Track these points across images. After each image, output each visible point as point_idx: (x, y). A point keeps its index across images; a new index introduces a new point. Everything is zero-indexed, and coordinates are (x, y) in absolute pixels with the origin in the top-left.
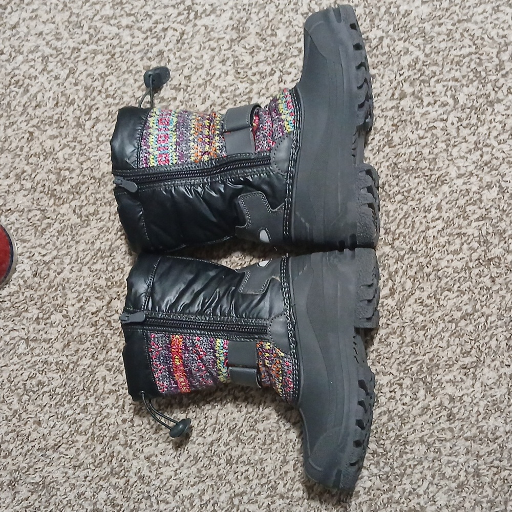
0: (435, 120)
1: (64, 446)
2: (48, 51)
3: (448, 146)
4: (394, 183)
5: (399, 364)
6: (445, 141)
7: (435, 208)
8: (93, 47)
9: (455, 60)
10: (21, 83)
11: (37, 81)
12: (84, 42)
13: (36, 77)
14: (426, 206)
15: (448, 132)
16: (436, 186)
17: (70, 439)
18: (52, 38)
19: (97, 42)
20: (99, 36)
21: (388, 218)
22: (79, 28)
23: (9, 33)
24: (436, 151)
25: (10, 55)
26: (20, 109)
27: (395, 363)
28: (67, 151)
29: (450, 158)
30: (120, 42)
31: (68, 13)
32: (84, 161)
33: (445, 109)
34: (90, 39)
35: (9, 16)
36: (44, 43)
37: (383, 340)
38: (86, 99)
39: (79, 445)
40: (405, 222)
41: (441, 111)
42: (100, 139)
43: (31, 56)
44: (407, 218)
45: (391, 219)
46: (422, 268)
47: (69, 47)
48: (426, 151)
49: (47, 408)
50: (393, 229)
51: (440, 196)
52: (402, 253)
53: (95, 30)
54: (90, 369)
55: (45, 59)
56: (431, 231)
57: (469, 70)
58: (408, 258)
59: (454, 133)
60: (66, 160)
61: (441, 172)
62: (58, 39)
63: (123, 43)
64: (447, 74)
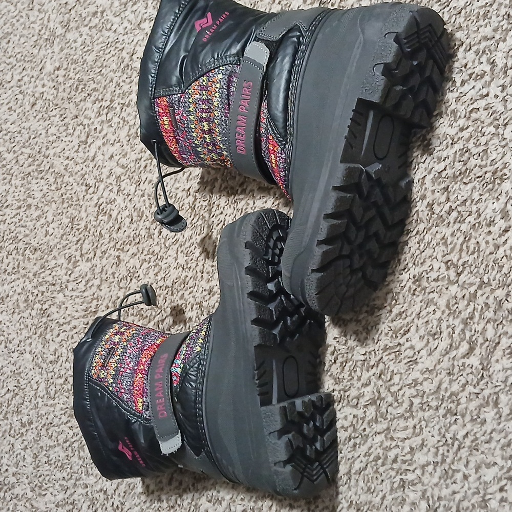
0: (472, 100)
3: (497, 127)
4: (443, 199)
5: (502, 448)
6: (491, 123)
7: (500, 216)
9: (481, 13)
13: (115, 200)
14: (488, 217)
15: (494, 109)
16: (493, 186)
21: (447, 247)
24: (483, 140)
26: (107, 236)
27: (498, 449)
28: (146, 265)
29: (503, 143)
32: (159, 272)
33: (483, 81)
35: (89, 149)
37: (475, 417)
38: (151, 208)
40: (467, 246)
41: (479, 84)
42: (167, 245)
44: (469, 239)
45: (450, 247)
46: (500, 304)
48: (471, 145)
50: (455, 261)
51: (503, 199)
52: (472, 289)
54: (194, 503)
55: (118, 179)
56: (502, 249)
57: (500, 18)
58: (482, 295)
59: (500, 108)
60: (145, 275)
61: (496, 166)
62: (125, 156)
64: (475, 35)
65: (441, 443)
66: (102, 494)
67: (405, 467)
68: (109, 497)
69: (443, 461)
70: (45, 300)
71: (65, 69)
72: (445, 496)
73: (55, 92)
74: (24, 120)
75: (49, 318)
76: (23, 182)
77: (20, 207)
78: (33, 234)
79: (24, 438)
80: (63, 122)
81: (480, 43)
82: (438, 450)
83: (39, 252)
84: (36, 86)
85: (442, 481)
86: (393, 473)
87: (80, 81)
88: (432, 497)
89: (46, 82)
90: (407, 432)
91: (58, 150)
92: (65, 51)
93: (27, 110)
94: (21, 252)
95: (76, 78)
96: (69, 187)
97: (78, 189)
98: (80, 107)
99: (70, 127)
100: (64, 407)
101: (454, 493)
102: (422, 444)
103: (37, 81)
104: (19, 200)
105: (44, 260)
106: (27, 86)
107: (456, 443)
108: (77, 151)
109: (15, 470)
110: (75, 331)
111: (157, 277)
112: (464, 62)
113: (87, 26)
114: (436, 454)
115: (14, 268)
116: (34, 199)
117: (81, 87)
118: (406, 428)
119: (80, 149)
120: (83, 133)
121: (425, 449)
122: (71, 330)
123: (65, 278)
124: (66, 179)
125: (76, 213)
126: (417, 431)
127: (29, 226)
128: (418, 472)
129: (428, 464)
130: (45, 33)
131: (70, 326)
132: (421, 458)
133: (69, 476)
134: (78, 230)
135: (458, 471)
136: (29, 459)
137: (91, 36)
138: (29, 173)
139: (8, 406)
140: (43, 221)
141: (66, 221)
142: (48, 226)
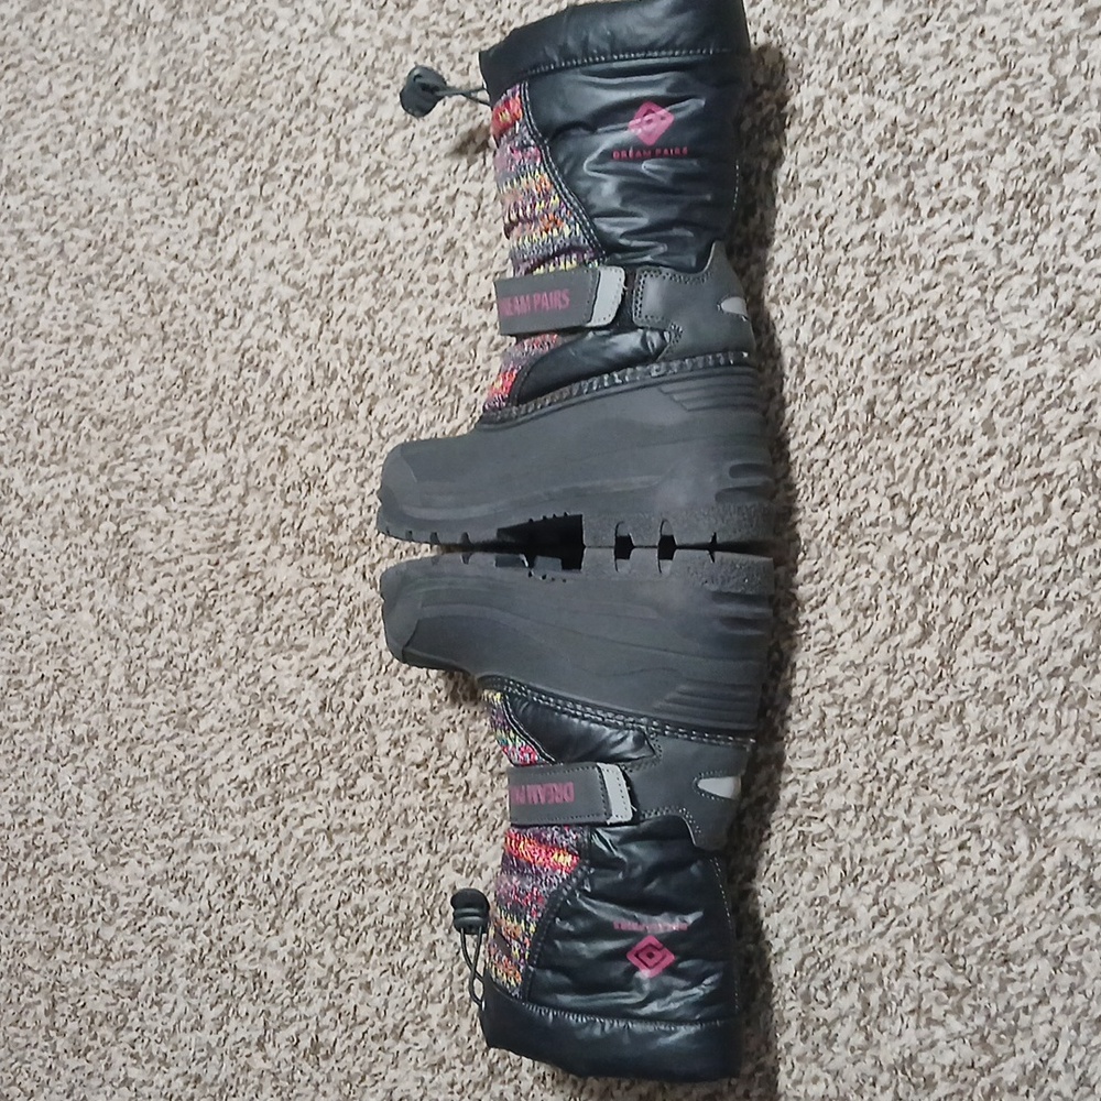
0: (948, 244)
1: (410, 1027)
2: (286, 292)
3: (984, 290)
4: (892, 395)
5: (966, 785)
6: (975, 283)
7: (981, 431)
8: (349, 265)
9: (968, 104)
10: (256, 361)
11: (279, 351)
12: (334, 261)
13: (276, 345)
14: (962, 430)
15: (980, 260)
16: (974, 383)
17: (417, 1013)
18: (289, 266)
19: (354, 254)
20: (354, 242)
21: (893, 472)
22: (322, 236)
23: (228, 275)
24: (961, 308)
25: (235, 315)
26: (260, 409)
27: (959, 785)
28: (339, 466)
29: (992, 316)
30: (388, 243)
31: (304, 215)
32: (366, 480)
33: (965, 213)
34: (343, 252)
35: (223, 246)
36: (279, 278)
37: (926, 738)
38: (352, 365)
39: (433, 1023)
40: (926, 474)
41: (958, 219)
42: (384, 433)
43: (264, 309)
44: (930, 463)
45: (898, 473)
46: (975, 566)
47: (316, 277)
48: (940, 314)
49: (374, 956)
50: (906, 495)
51: (987, 404)
52: (931, 542)
53: (349, 233)
55: (284, 306)
56: (981, 482)
57: (998, 116)
58: (947, 551)
59: (991, 261)
60: (338, 484)
61: (979, 352)
62: (299, 267)
63: (392, 244)
64: (956, 137)
65: (869, 777)
66: (246, 862)
67: (808, 812)
68: (262, 866)
69: (872, 804)
70: (124, 514)
71: (172, 90)
72: (872, 857)
73: (149, 130)
74: (77, 173)
75: (133, 550)
76: (75, 292)
77: (68, 340)
78: (99, 391)
79: (78, 764)
80: (167, 190)
81: (963, 151)
82: (864, 788)
83: (111, 427)
84: (106, 113)
85: (868, 834)
86: (788, 824)
87: (204, 116)
88: (851, 859)
89: (127, 107)
90: (815, 759)
91: (155, 241)
92: (172, 55)
93: (84, 156)
94: (72, 422)
95: (197, 109)
96: (179, 313)
97: (199, 318)
98: (204, 164)
99: (182, 200)
100: (166, 710)
101: (887, 852)
102: (839, 778)
103: (109, 104)
104: (66, 327)
105: (123, 443)
106: (84, 110)
107: (894, 777)
108: (196, 247)
109: (57, 820)
110: (190, 575)
111: (362, 490)
112: (936, 179)
113: (220, 14)
114: (861, 794)
115: (54, 453)
116: (100, 326)
117: (206, 127)
118: (812, 754)
119: (203, 243)
120: (209, 215)
121: (843, 787)
122: (182, 573)
123: (169, 479)
124: (173, 295)
125: (192, 361)
126: (831, 757)
127: (89, 377)
128: (830, 821)
129: (846, 808)
130: (127, 14)
131: (178, 567)
132: (834, 799)
133: (178, 831)
134: (198, 393)
135: (895, 819)
136: (89, 803)
137: (228, 34)
138: (89, 278)
139: (43, 706)
140: (119, 369)
141: (170, 373)
142: (132, 380)
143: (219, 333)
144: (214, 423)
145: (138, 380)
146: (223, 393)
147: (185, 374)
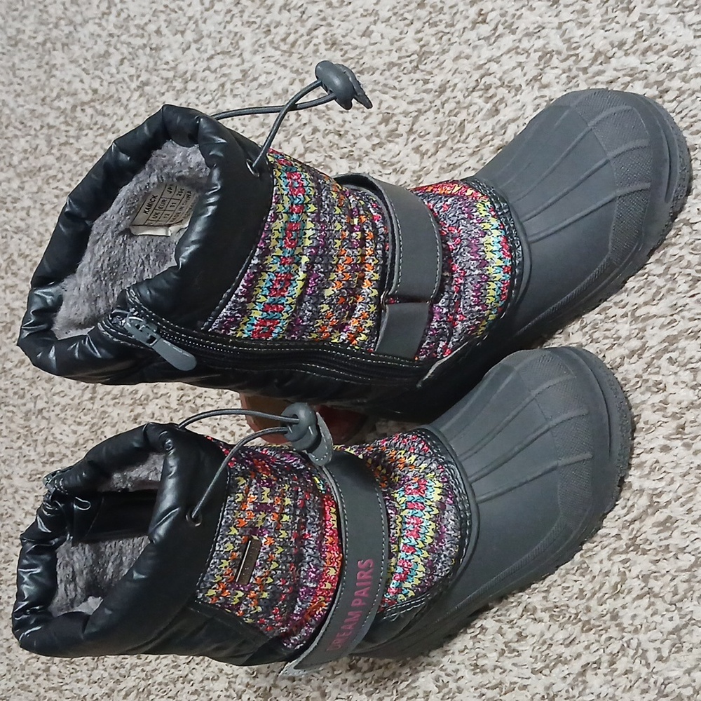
2: (556, 42)
8: (633, 61)
10: (491, 92)
11: (518, 97)
12: (621, 44)
18: (572, 17)
19: (644, 53)
20: (652, 41)
22: (623, 10)
25: (495, 29)
26: (473, 143)
30: (687, 68)
34: (635, 43)
43: (525, 44)
53: (652, 26)
55: (546, 55)
63: (691, 72)
142: (375, 22)
143: (472, 35)
144: (425, 123)
145: (380, 27)
146: (447, 101)
147: (423, 55)
